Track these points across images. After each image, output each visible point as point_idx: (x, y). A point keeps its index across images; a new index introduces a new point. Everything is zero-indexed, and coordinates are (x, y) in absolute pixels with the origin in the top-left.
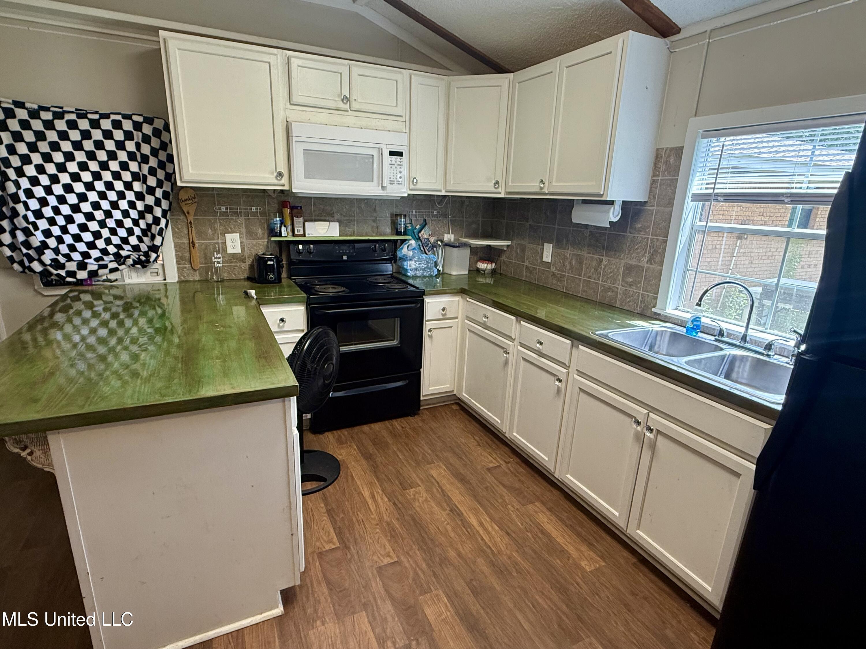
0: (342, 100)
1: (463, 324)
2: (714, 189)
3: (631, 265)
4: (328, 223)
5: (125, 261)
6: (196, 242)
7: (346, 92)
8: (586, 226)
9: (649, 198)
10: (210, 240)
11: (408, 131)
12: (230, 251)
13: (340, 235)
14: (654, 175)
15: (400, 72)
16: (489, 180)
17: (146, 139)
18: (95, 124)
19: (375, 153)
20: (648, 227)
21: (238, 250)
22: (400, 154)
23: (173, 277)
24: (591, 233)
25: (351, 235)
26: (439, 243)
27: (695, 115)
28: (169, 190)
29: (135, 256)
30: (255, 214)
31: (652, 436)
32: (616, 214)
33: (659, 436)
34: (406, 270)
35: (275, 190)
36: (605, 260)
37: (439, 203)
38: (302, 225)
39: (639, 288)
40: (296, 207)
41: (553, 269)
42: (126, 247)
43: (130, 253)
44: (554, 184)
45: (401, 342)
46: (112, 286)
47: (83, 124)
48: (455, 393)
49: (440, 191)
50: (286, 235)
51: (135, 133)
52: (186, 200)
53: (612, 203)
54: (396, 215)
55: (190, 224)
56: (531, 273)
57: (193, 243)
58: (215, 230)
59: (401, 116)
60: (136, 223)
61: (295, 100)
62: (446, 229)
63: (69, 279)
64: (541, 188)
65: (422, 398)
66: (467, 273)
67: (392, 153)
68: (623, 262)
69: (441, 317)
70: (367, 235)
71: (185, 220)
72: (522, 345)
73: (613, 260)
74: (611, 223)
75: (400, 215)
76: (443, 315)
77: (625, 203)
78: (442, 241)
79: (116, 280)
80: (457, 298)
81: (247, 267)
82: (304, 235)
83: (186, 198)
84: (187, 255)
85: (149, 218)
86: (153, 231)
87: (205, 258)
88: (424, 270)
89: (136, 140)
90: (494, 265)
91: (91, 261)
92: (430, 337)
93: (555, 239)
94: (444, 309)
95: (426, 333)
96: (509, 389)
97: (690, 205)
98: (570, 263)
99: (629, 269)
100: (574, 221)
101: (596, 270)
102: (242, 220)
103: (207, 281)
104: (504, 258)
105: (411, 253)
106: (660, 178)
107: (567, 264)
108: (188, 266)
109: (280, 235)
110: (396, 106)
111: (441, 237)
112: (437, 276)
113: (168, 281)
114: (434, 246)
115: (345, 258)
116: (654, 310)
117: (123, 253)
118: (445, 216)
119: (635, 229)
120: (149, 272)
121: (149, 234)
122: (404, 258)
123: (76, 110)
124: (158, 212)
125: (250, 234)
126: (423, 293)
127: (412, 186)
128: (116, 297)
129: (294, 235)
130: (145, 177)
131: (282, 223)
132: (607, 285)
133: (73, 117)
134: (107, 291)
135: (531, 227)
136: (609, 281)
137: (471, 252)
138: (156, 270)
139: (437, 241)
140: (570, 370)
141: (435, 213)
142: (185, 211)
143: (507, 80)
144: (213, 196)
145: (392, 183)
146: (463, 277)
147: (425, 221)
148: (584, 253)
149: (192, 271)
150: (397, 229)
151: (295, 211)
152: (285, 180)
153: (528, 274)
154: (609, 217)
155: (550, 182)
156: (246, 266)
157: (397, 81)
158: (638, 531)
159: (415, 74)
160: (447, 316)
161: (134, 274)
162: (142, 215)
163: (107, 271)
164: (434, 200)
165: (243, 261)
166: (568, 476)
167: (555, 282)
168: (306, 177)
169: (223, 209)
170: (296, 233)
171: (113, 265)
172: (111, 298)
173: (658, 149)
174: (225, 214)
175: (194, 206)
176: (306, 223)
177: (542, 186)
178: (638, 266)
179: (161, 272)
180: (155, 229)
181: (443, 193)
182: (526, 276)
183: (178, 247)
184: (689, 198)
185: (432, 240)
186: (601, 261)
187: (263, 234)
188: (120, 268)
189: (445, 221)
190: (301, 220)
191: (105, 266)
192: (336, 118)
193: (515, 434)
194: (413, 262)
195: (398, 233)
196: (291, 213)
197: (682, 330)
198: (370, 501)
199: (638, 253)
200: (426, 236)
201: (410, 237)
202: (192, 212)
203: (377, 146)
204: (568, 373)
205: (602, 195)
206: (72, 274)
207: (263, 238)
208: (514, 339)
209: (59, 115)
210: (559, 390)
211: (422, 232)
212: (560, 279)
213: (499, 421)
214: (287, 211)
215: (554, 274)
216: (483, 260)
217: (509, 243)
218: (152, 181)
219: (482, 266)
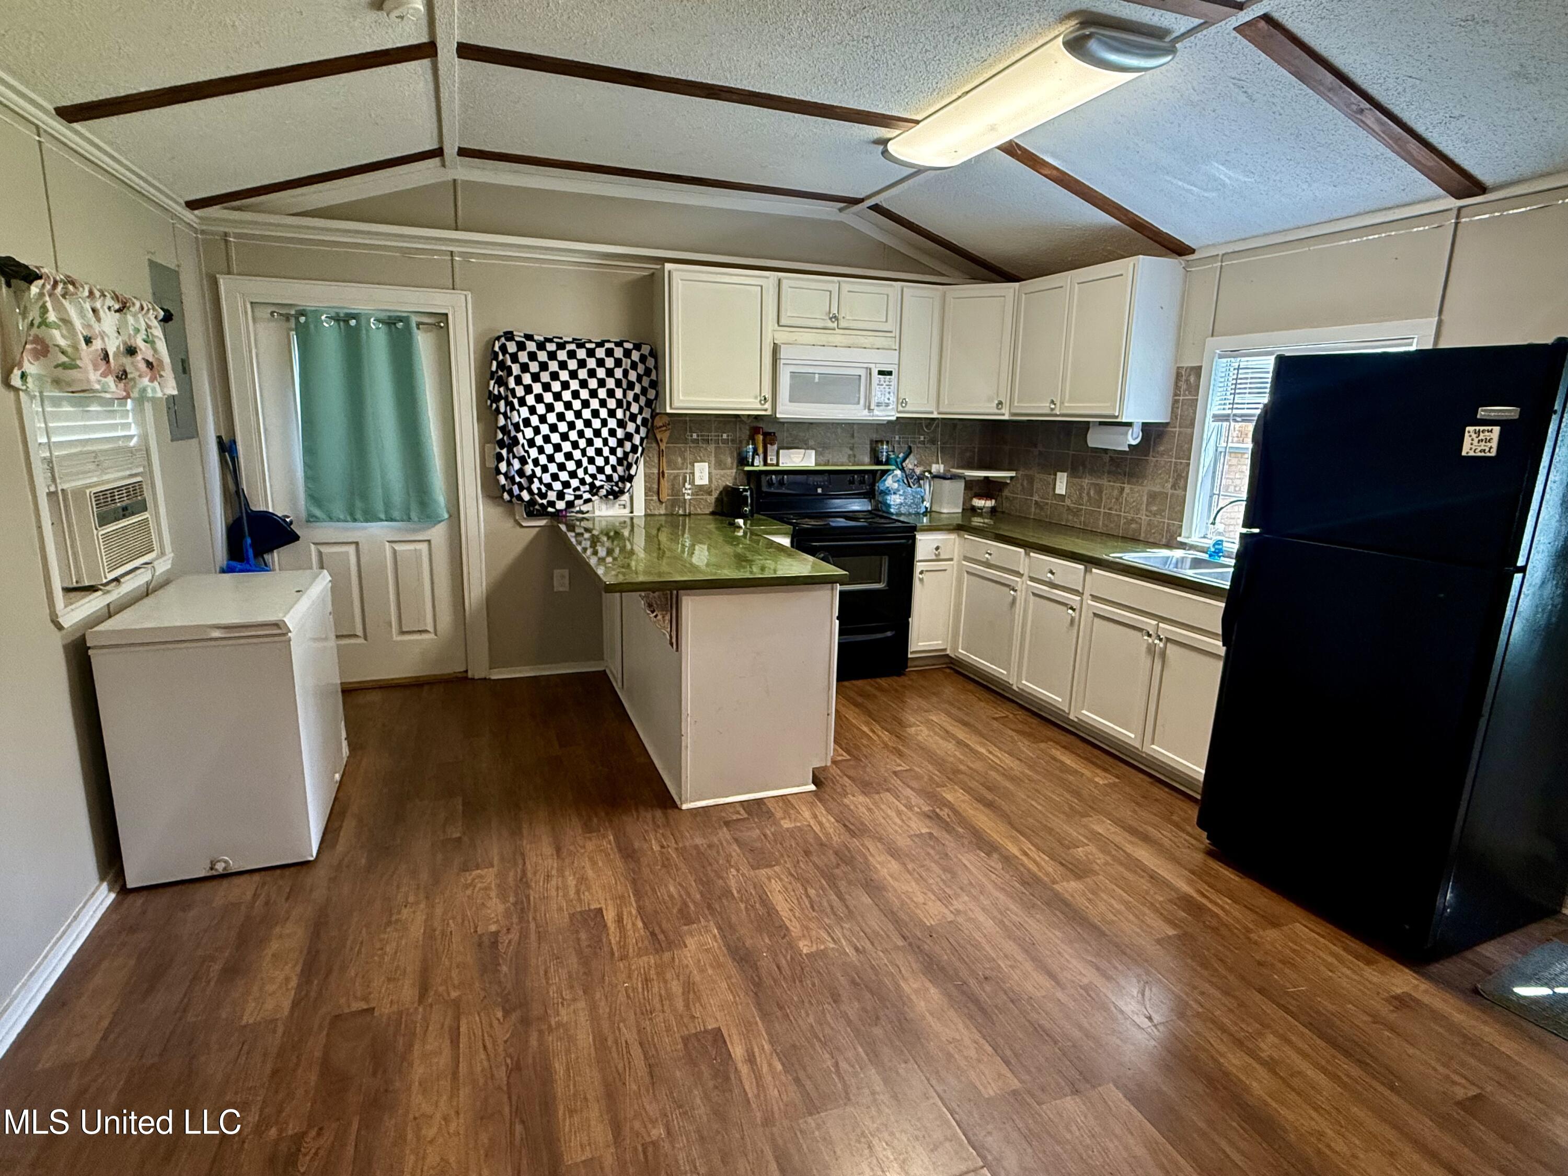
0: (831, 319)
1: (960, 566)
2: (1232, 409)
3: (1155, 492)
4: (803, 451)
5: (598, 491)
6: (666, 471)
7: (834, 310)
8: (1106, 451)
9: (1171, 418)
10: (679, 469)
11: (897, 348)
12: (698, 482)
13: (816, 465)
14: (1175, 395)
15: (891, 286)
16: (990, 400)
17: (634, 366)
18: (591, 353)
19: (863, 373)
20: (1171, 450)
21: (705, 481)
22: (890, 373)
23: (640, 510)
24: (1112, 459)
25: (825, 465)
26: (927, 474)
27: (1212, 336)
28: (648, 416)
29: (607, 486)
30: (725, 442)
31: (1162, 645)
32: (1135, 436)
33: (1169, 645)
34: (889, 506)
35: (749, 415)
36: (1127, 488)
37: (927, 427)
38: (775, 453)
39: (1164, 517)
40: (770, 434)
41: (1068, 502)
42: (601, 477)
43: (602, 483)
44: (1066, 404)
45: (888, 584)
46: (583, 519)
47: (581, 354)
48: (948, 652)
49: (932, 413)
50: (758, 464)
51: (624, 360)
52: (661, 427)
53: (1129, 425)
54: (877, 442)
55: (660, 453)
56: (1042, 509)
57: (663, 472)
58: (684, 459)
59: (891, 332)
60: (613, 451)
61: (783, 322)
62: (935, 459)
63: (550, 509)
64: (1052, 409)
65: (910, 656)
66: (960, 510)
67: (881, 373)
68: (1146, 489)
69: (934, 557)
70: (842, 465)
71: (657, 448)
72: (1032, 579)
73: (1136, 488)
74: (1130, 446)
75: (882, 442)
76: (936, 555)
77: (1145, 425)
78: (930, 472)
79: (588, 512)
80: (953, 537)
81: (713, 501)
82: (777, 465)
83: (661, 424)
84: (655, 486)
85: (628, 446)
86: (630, 460)
87: (673, 490)
88: (910, 506)
89: (624, 367)
90: (993, 501)
91: (570, 491)
92: (921, 580)
93: (1070, 466)
94: (937, 548)
95: (917, 575)
96: (1017, 630)
97: (1211, 425)
98: (1088, 494)
99: (1153, 496)
100: (1090, 445)
101: (1117, 499)
102: (712, 447)
103: (672, 515)
104: (1006, 493)
105: (896, 485)
106: (1181, 398)
107: (1084, 495)
108: (655, 498)
109: (753, 465)
110: (886, 321)
111: (928, 468)
112: (925, 514)
113: (635, 514)
114: (920, 478)
115: (819, 491)
116: (1179, 539)
117: (598, 483)
118: (933, 442)
119: (1158, 452)
120: (617, 505)
121: (625, 463)
122: (887, 492)
123: (574, 339)
124: (637, 440)
125: (720, 464)
126: (912, 530)
127: (900, 408)
128: (587, 530)
129: (765, 464)
130: (629, 404)
131: (755, 452)
132: (1130, 516)
133: (572, 347)
134: (578, 523)
135: (1040, 453)
136: (1132, 512)
137: (966, 486)
138: (623, 503)
139: (925, 472)
140: (1084, 597)
141: (922, 438)
142: (659, 437)
143: (1012, 290)
144: (685, 422)
145: (879, 405)
146: (954, 515)
147: (910, 448)
148: (1104, 482)
149: (658, 504)
150: (878, 458)
151: (768, 437)
152: (768, 405)
153: (1038, 511)
154: (1127, 440)
155: (1062, 403)
156: (712, 499)
157: (888, 296)
158: (1154, 747)
159: (907, 287)
160: (942, 557)
161: (604, 507)
162: (620, 443)
163: (581, 501)
164: (921, 424)
165: (710, 493)
166: (1084, 712)
167: (1070, 517)
168: (790, 401)
169: (695, 436)
170: (769, 461)
171: (587, 496)
172: (582, 531)
173: (1178, 368)
174: (696, 441)
175: (667, 434)
176: (781, 451)
177: (1053, 406)
178: (1161, 493)
179: (628, 505)
180: (631, 458)
181: (935, 416)
182: (1035, 514)
183: (647, 477)
184: (1209, 418)
185: (918, 471)
186: (1123, 489)
187: (732, 463)
188: (594, 498)
189: (933, 447)
190: (775, 447)
191: (580, 497)
192: (822, 338)
193: (1024, 682)
194: (898, 496)
195: (879, 463)
196: (764, 440)
197: (1205, 556)
198: (871, 734)
199: (1161, 478)
200: (910, 466)
201: (894, 467)
202: (665, 440)
203: (866, 365)
204: (1082, 600)
205: (1117, 417)
206: (552, 504)
207: (731, 468)
208: (1022, 575)
209: (561, 346)
210: (1072, 620)
211: (907, 461)
212: (1076, 513)
213: (1005, 672)
214: (760, 438)
215: (1069, 508)
216: (980, 496)
217: (1013, 474)
218: (635, 408)
219: (978, 503)
